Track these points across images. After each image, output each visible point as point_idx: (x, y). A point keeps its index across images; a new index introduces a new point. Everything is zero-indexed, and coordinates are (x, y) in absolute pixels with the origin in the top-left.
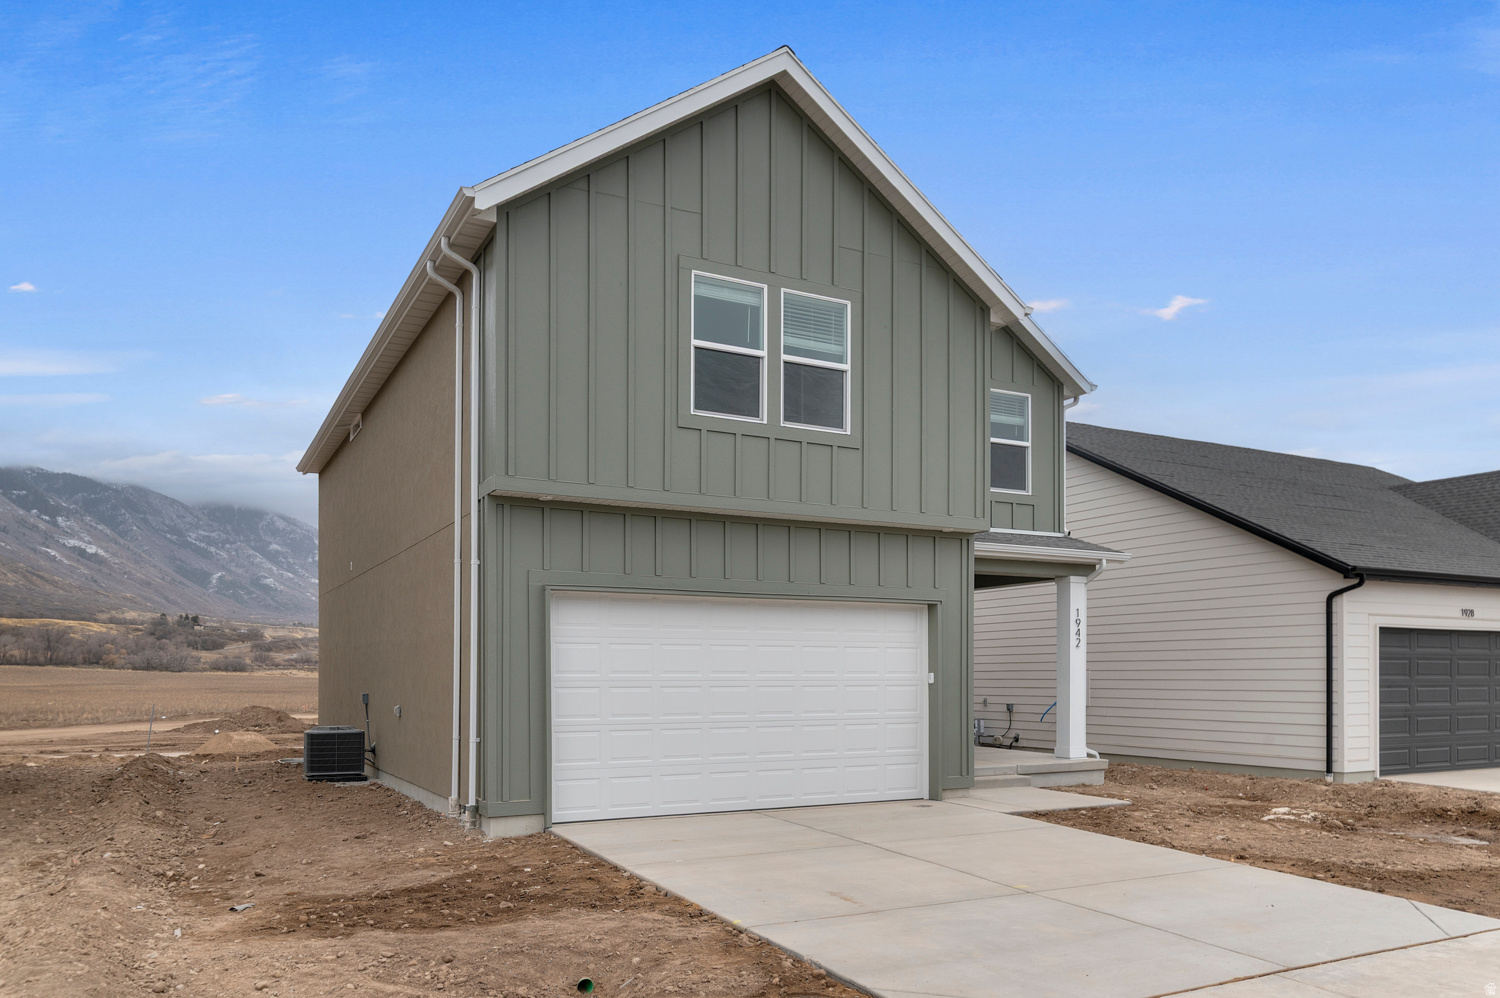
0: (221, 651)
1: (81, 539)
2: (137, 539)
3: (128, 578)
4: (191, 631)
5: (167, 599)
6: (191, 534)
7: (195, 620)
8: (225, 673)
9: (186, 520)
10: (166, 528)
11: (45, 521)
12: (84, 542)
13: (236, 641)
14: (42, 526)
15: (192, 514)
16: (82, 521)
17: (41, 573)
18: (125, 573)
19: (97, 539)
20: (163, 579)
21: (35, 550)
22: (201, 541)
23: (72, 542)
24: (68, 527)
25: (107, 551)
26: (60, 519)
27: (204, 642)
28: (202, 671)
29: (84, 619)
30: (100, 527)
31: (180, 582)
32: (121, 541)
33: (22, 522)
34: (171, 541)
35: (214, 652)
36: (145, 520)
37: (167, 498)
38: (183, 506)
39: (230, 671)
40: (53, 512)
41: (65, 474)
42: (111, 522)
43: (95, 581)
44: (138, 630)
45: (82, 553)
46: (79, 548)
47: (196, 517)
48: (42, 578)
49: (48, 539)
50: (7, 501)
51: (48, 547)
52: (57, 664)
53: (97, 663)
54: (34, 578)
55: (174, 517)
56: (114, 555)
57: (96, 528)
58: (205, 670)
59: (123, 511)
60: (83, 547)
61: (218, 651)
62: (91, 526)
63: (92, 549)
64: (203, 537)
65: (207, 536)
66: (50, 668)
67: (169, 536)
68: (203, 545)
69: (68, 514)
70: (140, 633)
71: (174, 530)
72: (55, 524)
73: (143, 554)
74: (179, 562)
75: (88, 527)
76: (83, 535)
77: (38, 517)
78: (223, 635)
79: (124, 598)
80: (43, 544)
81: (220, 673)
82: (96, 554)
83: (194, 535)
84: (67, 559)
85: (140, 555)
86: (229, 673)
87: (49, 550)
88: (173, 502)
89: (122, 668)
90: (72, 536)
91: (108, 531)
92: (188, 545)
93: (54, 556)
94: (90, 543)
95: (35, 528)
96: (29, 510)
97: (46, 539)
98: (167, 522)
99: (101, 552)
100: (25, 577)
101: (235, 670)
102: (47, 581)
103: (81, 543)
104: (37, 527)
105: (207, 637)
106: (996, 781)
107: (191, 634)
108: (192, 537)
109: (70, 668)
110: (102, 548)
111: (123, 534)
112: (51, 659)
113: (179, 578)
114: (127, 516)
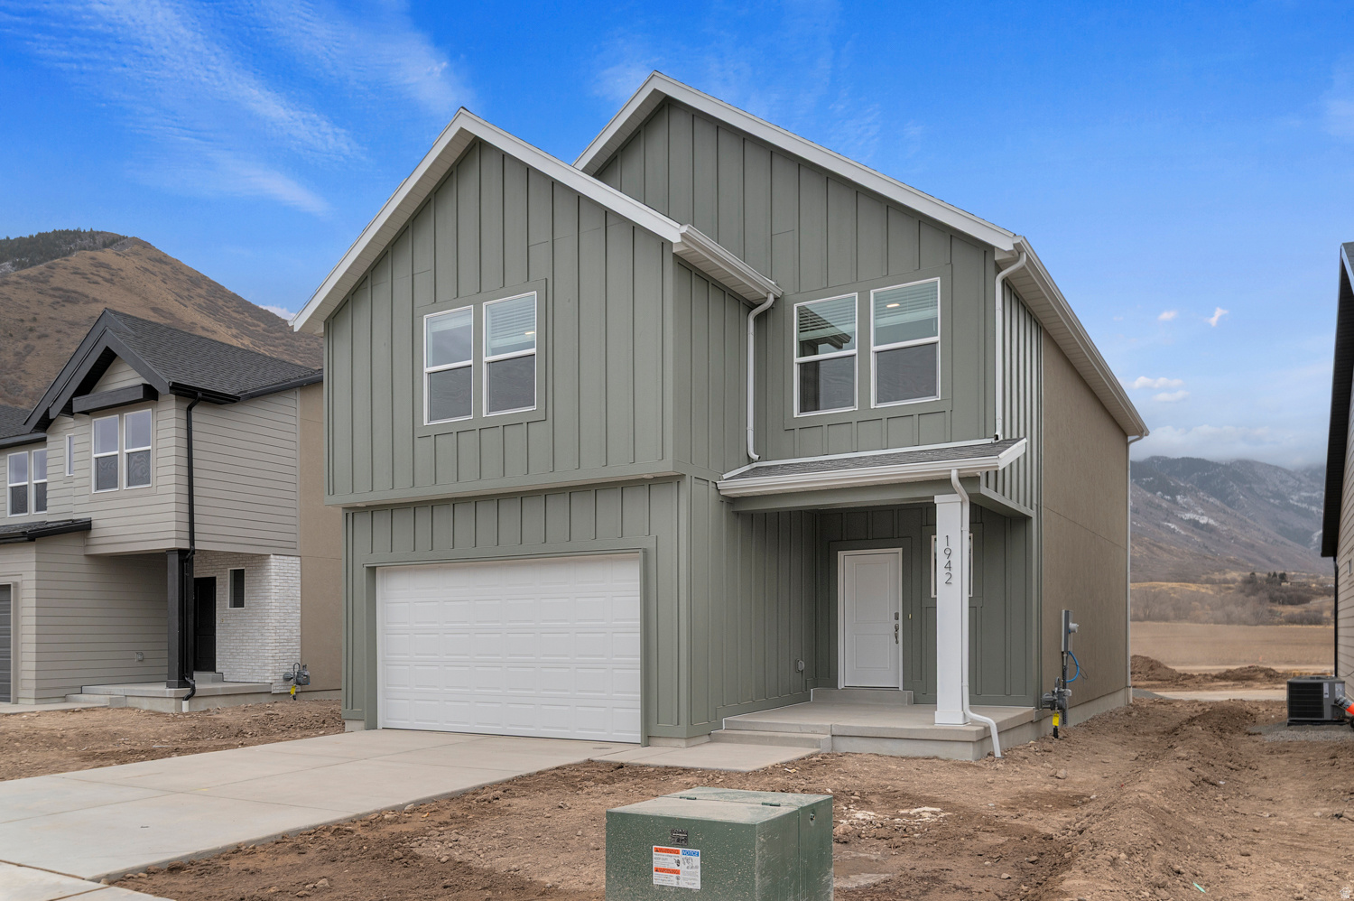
0: (1306, 605)
1: (1196, 512)
2: (1243, 507)
3: (1235, 543)
4: (1278, 587)
5: (1269, 559)
6: (1293, 497)
7: (1283, 577)
8: (1299, 626)
9: (1289, 484)
10: (1269, 494)
11: (1167, 500)
12: (1198, 514)
13: (1322, 595)
14: (1165, 505)
15: (1294, 478)
16: (1197, 496)
17: (1161, 544)
18: (1232, 538)
19: (1209, 511)
20: (1266, 541)
21: (1158, 526)
22: (1302, 502)
23: (1188, 516)
24: (1186, 503)
25: (1216, 520)
26: (1179, 497)
27: (1290, 597)
28: (1277, 624)
29: (1184, 581)
30: (1212, 500)
31: (1282, 543)
32: (1229, 510)
33: (1150, 503)
34: (1274, 505)
35: (1299, 606)
36: (1251, 490)
37: (1270, 466)
38: (1285, 471)
39: (1305, 624)
40: (1173, 492)
41: (1183, 458)
42: (1221, 494)
43: (1206, 547)
44: (1230, 588)
45: (1195, 523)
46: (1194, 520)
47: (1299, 480)
48: (1161, 548)
49: (1170, 515)
50: (1138, 487)
51: (1169, 522)
52: (1153, 620)
53: (1186, 618)
54: (1155, 548)
55: (1278, 483)
56: (1223, 523)
57: (1208, 502)
58: (1281, 623)
59: (1231, 483)
60: (1197, 519)
61: (1303, 605)
62: (1204, 500)
63: (1203, 520)
64: (1305, 498)
65: (1309, 497)
66: (1148, 623)
67: (1272, 501)
68: (1305, 505)
69: (1185, 492)
70: (1231, 591)
71: (1277, 495)
72: (1174, 502)
73: (1248, 520)
74: (1281, 525)
75: (1201, 501)
76: (1196, 509)
77: (1162, 497)
78: (1309, 590)
79: (1228, 560)
80: (1165, 520)
81: (1295, 626)
82: (1207, 524)
83: (1295, 498)
84: (1183, 530)
85: (1245, 521)
86: (1304, 627)
87: (1170, 525)
88: (1277, 468)
89: (1206, 622)
90: (1187, 510)
91: (1218, 503)
92: (1289, 507)
93: (1174, 529)
94: (1202, 515)
95: (1159, 507)
96: (1155, 493)
97: (1168, 515)
98: (1270, 488)
99: (1212, 522)
100: (1148, 548)
101: (1311, 623)
102: (1165, 550)
103: (1195, 516)
104: (1161, 506)
105: (1292, 593)
106: (742, 736)
107: (1277, 590)
108: (1294, 500)
109: (1163, 623)
110: (1212, 518)
111: (1230, 504)
112: (1149, 615)
113: (1281, 538)
114: (1235, 487)
